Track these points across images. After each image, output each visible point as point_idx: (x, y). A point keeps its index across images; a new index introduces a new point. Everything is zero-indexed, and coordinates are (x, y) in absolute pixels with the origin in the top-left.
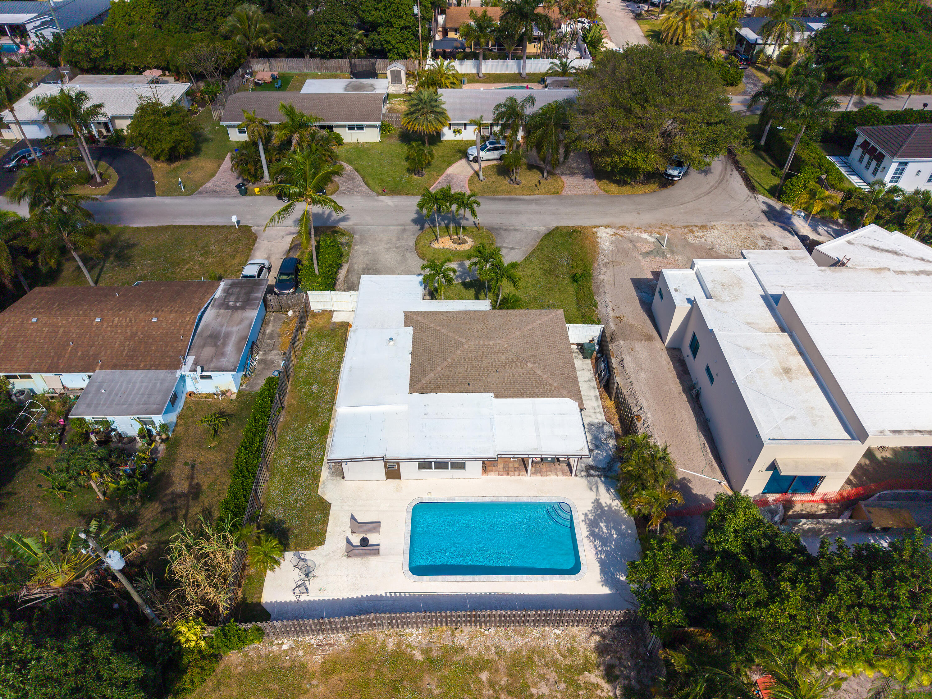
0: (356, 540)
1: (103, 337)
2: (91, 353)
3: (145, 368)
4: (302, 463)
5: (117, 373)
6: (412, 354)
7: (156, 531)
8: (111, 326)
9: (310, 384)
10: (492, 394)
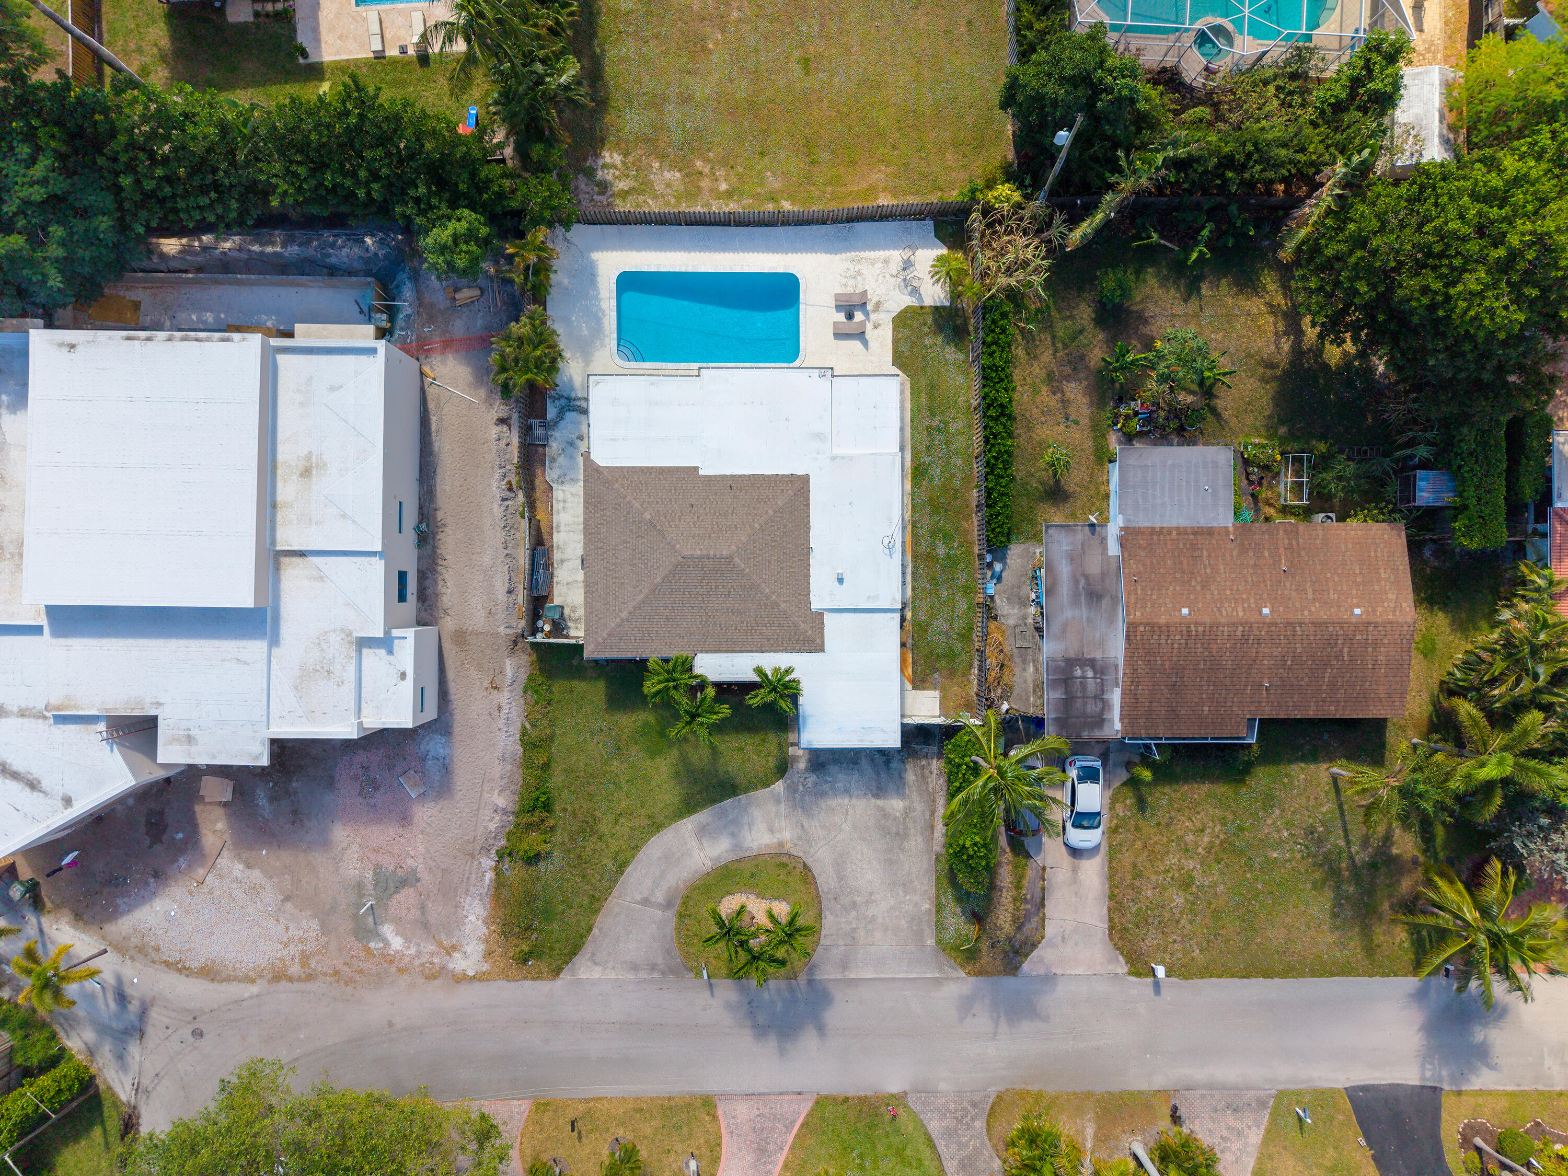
0: (859, 316)
1: (1246, 581)
2: (1251, 554)
3: (1170, 530)
4: (935, 422)
5: (1203, 523)
6: (809, 549)
7: (1081, 332)
8: (1244, 601)
9: (948, 556)
10: (701, 472)
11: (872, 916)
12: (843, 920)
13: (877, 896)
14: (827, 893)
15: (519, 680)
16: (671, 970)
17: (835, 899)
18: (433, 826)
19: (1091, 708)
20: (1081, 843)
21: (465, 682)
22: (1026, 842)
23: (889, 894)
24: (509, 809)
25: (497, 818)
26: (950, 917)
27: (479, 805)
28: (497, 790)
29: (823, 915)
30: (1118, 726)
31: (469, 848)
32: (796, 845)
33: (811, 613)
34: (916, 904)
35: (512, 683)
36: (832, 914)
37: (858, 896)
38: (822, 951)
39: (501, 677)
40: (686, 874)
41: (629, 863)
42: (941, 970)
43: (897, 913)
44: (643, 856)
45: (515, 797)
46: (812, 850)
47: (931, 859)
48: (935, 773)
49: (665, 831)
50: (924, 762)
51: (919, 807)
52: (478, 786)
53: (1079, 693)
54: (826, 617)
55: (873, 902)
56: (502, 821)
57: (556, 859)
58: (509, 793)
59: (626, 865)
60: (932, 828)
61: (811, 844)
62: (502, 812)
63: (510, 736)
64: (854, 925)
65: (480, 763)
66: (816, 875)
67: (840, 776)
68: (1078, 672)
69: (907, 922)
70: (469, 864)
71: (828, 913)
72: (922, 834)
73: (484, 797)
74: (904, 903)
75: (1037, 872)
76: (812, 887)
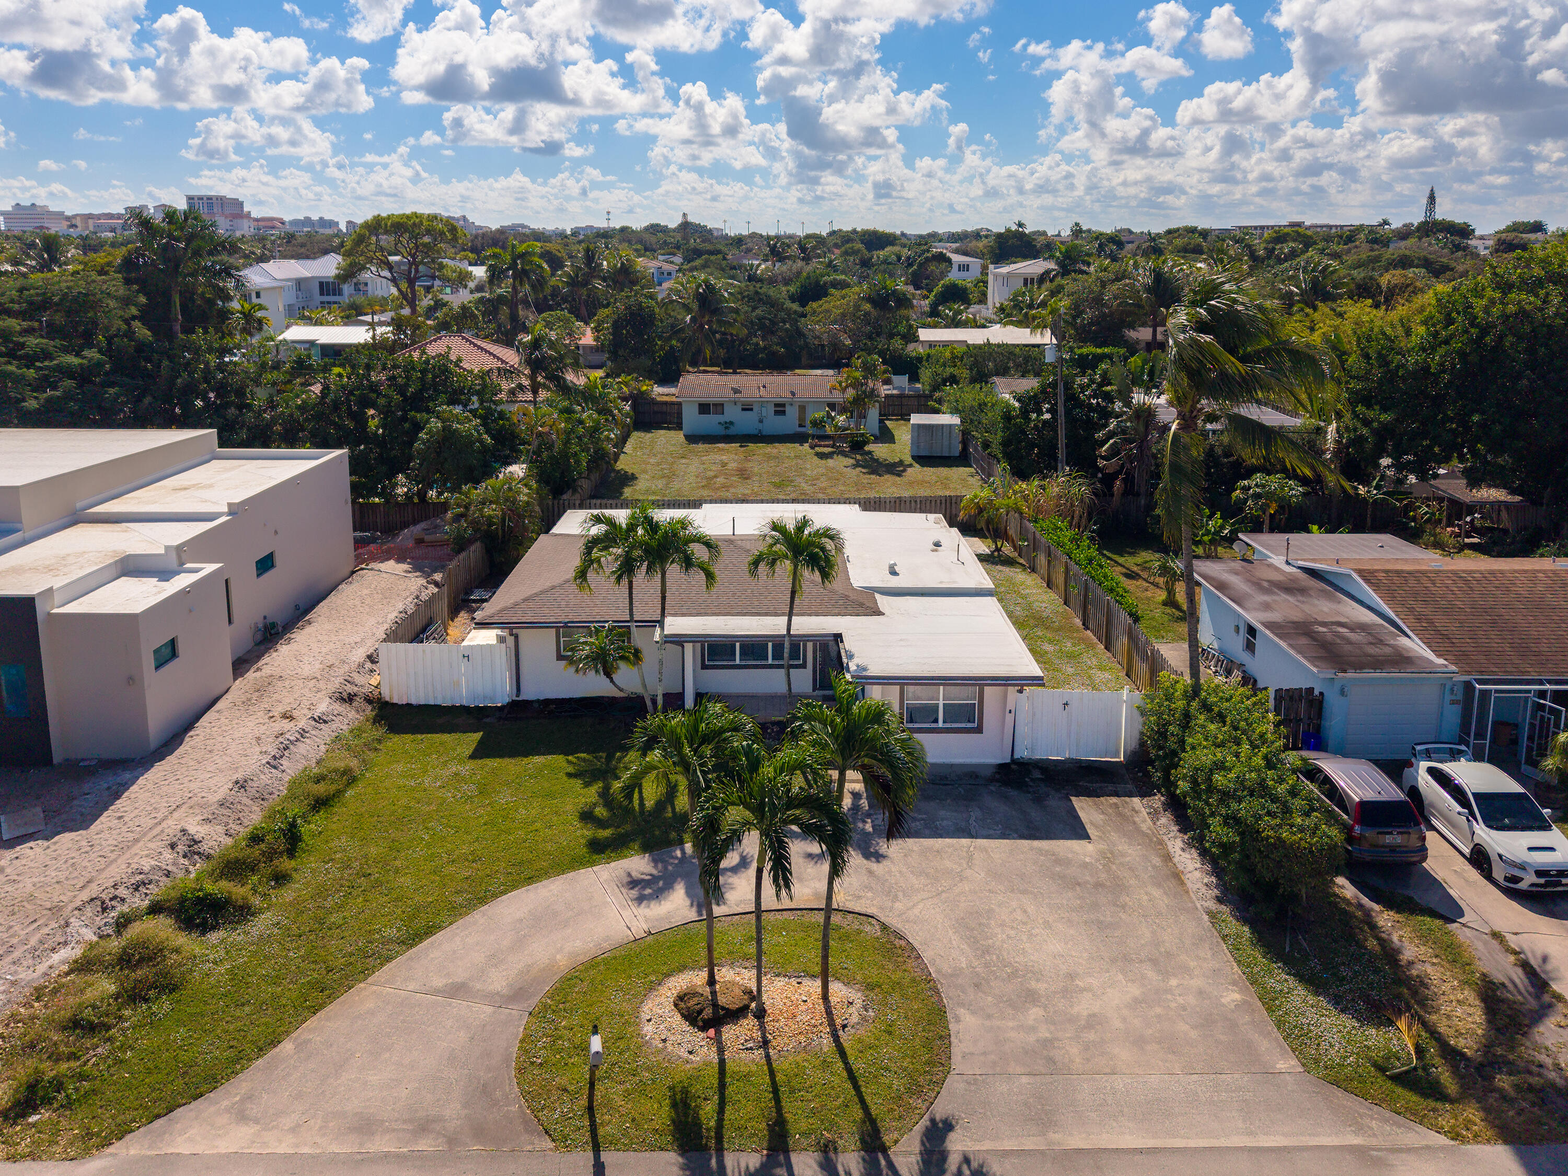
11: (1090, 1016)
12: (1011, 1024)
13: (1090, 980)
14: (952, 975)
15: (334, 726)
16: (479, 1132)
17: (977, 985)
18: (8, 871)
19: (1372, 650)
20: (1533, 853)
21: (238, 714)
22: (1413, 895)
23: (1121, 977)
24: (204, 847)
25: (168, 855)
26: (1311, 1014)
27: (145, 834)
28: (199, 818)
29: (949, 1016)
30: (1441, 661)
31: (62, 898)
32: (859, 897)
33: (853, 589)
34: (1200, 992)
35: (320, 720)
36: (974, 1013)
37: (1038, 980)
38: (962, 1086)
39: (306, 711)
40: (578, 943)
41: (440, 928)
42: (1360, 1129)
43: (1158, 1010)
44: (479, 917)
45: (229, 841)
46: (898, 905)
47: (1200, 919)
48: (1144, 812)
49: (545, 882)
50: (1114, 800)
51: (1131, 852)
52: (163, 810)
53: (1338, 641)
54: (877, 596)
55: (1082, 990)
56: (174, 864)
57: (261, 924)
58: (220, 829)
59: (430, 931)
60: (1177, 876)
61: (896, 896)
62: (186, 849)
63: (275, 768)
64: (1044, 1033)
65: (193, 786)
66: (916, 944)
67: (942, 813)
68: (1321, 629)
69: (1194, 1027)
70: (35, 925)
71: (961, 1011)
72: (1159, 885)
73: (164, 825)
74: (1169, 991)
75: (1485, 943)
76: (911, 963)
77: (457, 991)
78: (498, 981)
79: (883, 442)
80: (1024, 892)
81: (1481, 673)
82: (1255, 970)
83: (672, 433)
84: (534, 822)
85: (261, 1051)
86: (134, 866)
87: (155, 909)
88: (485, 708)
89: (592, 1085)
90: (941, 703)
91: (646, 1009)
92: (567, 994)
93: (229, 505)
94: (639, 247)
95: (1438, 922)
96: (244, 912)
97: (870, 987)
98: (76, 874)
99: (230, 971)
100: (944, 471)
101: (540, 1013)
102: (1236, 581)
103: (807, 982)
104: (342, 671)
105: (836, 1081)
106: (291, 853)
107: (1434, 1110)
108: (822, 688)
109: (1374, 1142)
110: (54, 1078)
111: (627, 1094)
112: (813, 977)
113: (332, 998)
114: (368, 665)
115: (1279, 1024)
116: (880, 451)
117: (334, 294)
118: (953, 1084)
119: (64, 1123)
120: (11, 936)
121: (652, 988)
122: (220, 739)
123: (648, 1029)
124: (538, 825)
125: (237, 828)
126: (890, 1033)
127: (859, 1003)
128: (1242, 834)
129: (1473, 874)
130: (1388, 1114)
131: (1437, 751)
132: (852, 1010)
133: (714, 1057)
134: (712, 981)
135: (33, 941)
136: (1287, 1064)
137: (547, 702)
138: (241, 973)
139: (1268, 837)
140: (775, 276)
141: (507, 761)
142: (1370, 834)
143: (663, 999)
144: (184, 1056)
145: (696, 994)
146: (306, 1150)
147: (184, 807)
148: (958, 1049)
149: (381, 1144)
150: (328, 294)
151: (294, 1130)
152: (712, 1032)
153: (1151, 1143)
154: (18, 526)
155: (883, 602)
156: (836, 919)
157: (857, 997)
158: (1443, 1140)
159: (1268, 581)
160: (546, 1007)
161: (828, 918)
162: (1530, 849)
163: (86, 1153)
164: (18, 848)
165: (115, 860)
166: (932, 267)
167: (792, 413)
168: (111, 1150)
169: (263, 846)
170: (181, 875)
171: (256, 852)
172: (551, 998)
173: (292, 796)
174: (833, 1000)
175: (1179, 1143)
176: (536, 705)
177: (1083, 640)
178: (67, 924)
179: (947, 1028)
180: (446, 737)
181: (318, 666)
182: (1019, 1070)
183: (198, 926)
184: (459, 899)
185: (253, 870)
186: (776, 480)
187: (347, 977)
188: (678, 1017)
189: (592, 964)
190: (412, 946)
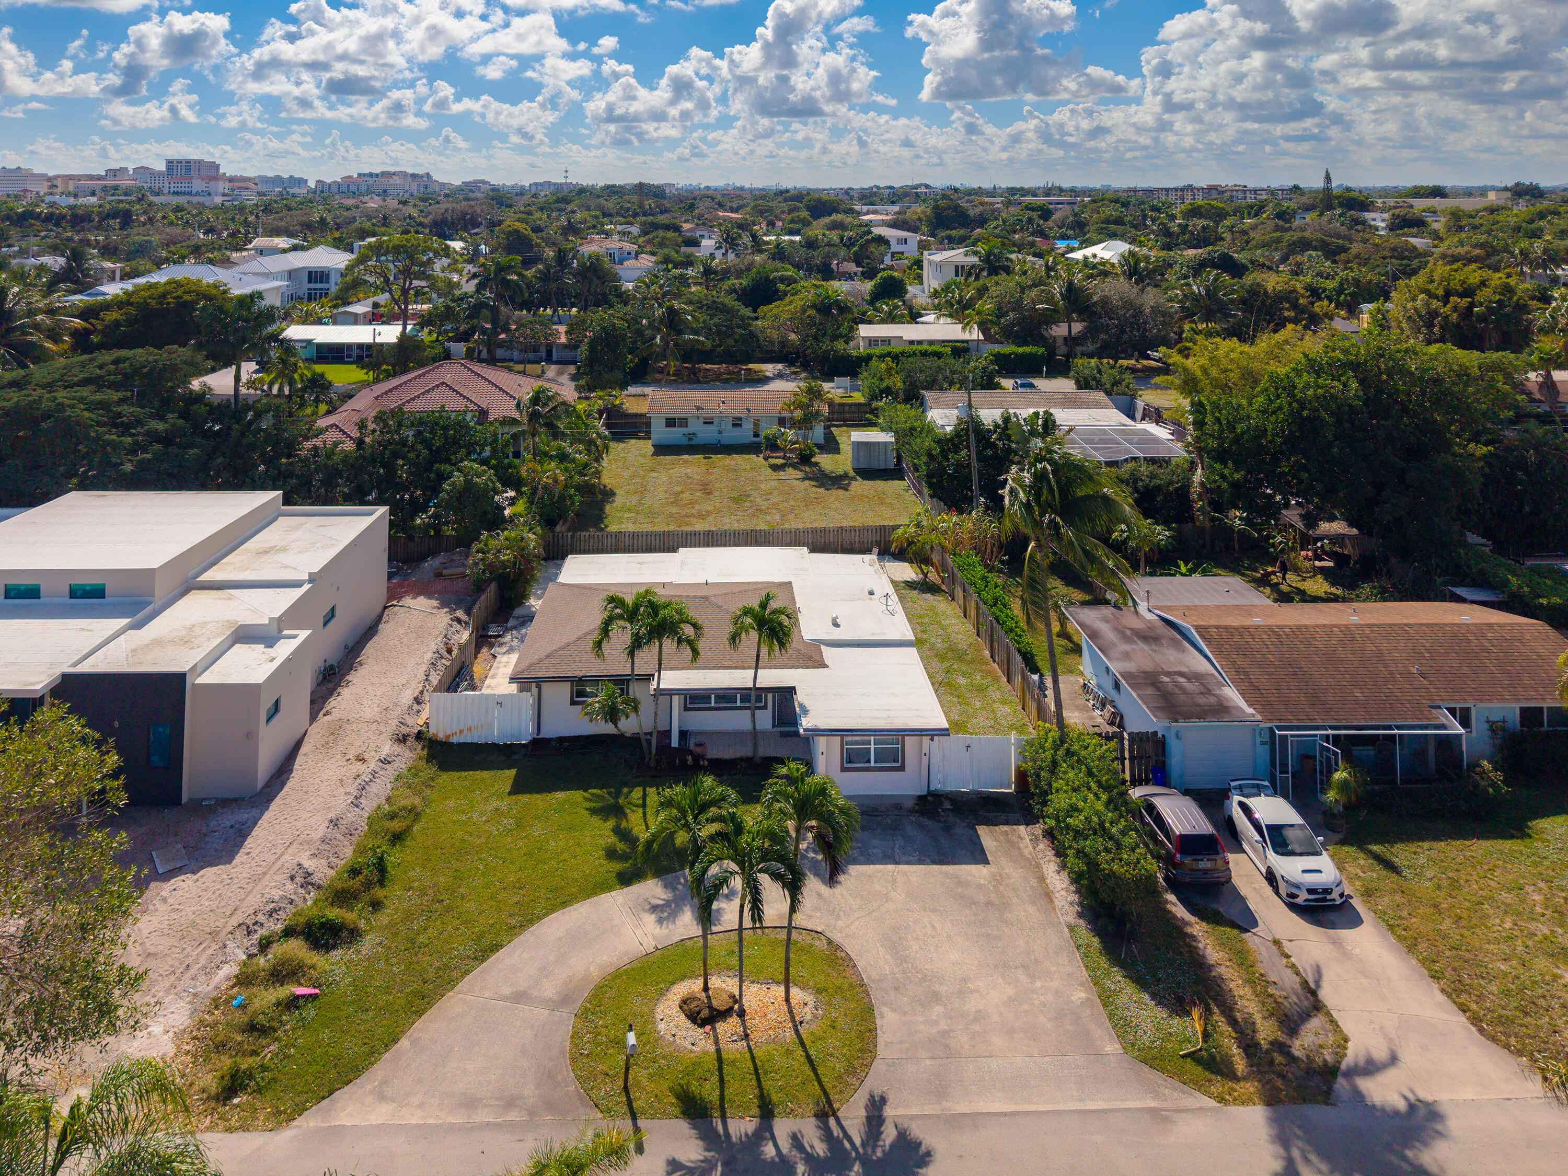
11: (977, 1012)
12: (920, 1019)
13: (979, 983)
14: (879, 981)
15: (395, 765)
16: (549, 1106)
17: (896, 989)
18: (170, 901)
19: (1202, 700)
20: (1306, 875)
21: (321, 756)
22: (1221, 909)
23: (1000, 980)
24: (315, 879)
25: (290, 886)
26: (1134, 1008)
27: (270, 868)
28: (308, 853)
29: (876, 1013)
30: (1250, 711)
31: (217, 924)
32: (811, 917)
33: (804, 642)
34: (1057, 993)
35: (385, 761)
36: (894, 1010)
37: (941, 984)
38: (885, 1067)
39: (373, 754)
40: (605, 958)
41: (502, 946)
42: (1157, 1095)
43: (1026, 1007)
44: (529, 936)
45: (332, 873)
46: (840, 923)
47: (1062, 932)
48: (1027, 838)
49: (576, 906)
50: (1005, 828)
51: (1015, 874)
52: (281, 847)
53: (1177, 691)
54: (823, 647)
55: (973, 991)
56: (295, 893)
57: (368, 944)
58: (324, 862)
59: (495, 947)
60: (1048, 895)
61: (838, 916)
62: (302, 880)
63: (357, 806)
64: (943, 1026)
65: (299, 824)
66: (853, 956)
67: (874, 842)
68: (1166, 679)
69: (1050, 1020)
70: (202, 947)
71: (885, 1009)
72: (1033, 903)
73: (283, 860)
74: (1034, 991)
75: (1268, 948)
76: (849, 971)
77: (520, 997)
78: (550, 989)
79: (829, 452)
80: (933, 910)
81: (1280, 720)
82: (1099, 973)
83: (642, 443)
84: (562, 853)
85: (387, 1047)
86: (268, 896)
87: (289, 932)
88: (512, 745)
89: (627, 1069)
90: (872, 747)
91: (659, 1010)
92: (600, 1000)
93: (310, 574)
94: (598, 213)
95: (1236, 932)
96: (354, 934)
97: (819, 991)
98: (223, 903)
99: (352, 983)
100: (880, 485)
101: (583, 1015)
102: (1104, 628)
103: (774, 988)
104: (396, 714)
105: (796, 1065)
106: (381, 883)
107: (1210, 1081)
108: (781, 724)
109: (1165, 1105)
110: (247, 1069)
111: (651, 1076)
112: (778, 983)
113: (430, 1004)
114: (416, 707)
115: (1111, 1016)
116: (825, 461)
117: (321, 282)
118: (878, 1066)
119: (258, 1104)
120: (187, 956)
121: (662, 993)
122: (311, 780)
123: (662, 1026)
124: (565, 855)
125: (335, 860)
126: (834, 1027)
127: (811, 1004)
128: (1088, 864)
129: (1268, 890)
130: (1177, 1084)
131: (1248, 786)
132: (807, 1009)
133: (712, 1048)
134: (706, 989)
135: (203, 961)
136: (1112, 1047)
137: (562, 739)
138: (361, 985)
139: (1104, 869)
140: (729, 268)
141: (535, 796)
142: (1188, 860)
143: (671, 1003)
144: (332, 1052)
145: (695, 999)
146: (431, 1121)
147: (295, 845)
148: (883, 1038)
149: (483, 1116)
150: (316, 282)
151: (421, 1106)
152: (708, 1028)
153: (1013, 1108)
154: (150, 599)
155: (826, 651)
156: (795, 935)
157: (810, 999)
158: (1212, 1103)
159: (1132, 630)
160: (587, 1010)
161: (789, 933)
162: (1304, 871)
163: (278, 1126)
164: (173, 881)
165: (251, 891)
166: (872, 248)
167: (748, 426)
168: (295, 1123)
169: (361, 877)
170: (299, 902)
171: (356, 883)
172: (590, 1002)
173: (373, 832)
174: (793, 1001)
175: (1032, 1108)
176: (554, 743)
177: (990, 673)
178: (225, 946)
179: (874, 1023)
180: (485, 774)
181: (377, 709)
182: (925, 1055)
183: (322, 946)
184: (513, 922)
185: (355, 898)
186: (734, 494)
187: (438, 986)
188: (683, 1017)
189: (617, 974)
190: (482, 962)
